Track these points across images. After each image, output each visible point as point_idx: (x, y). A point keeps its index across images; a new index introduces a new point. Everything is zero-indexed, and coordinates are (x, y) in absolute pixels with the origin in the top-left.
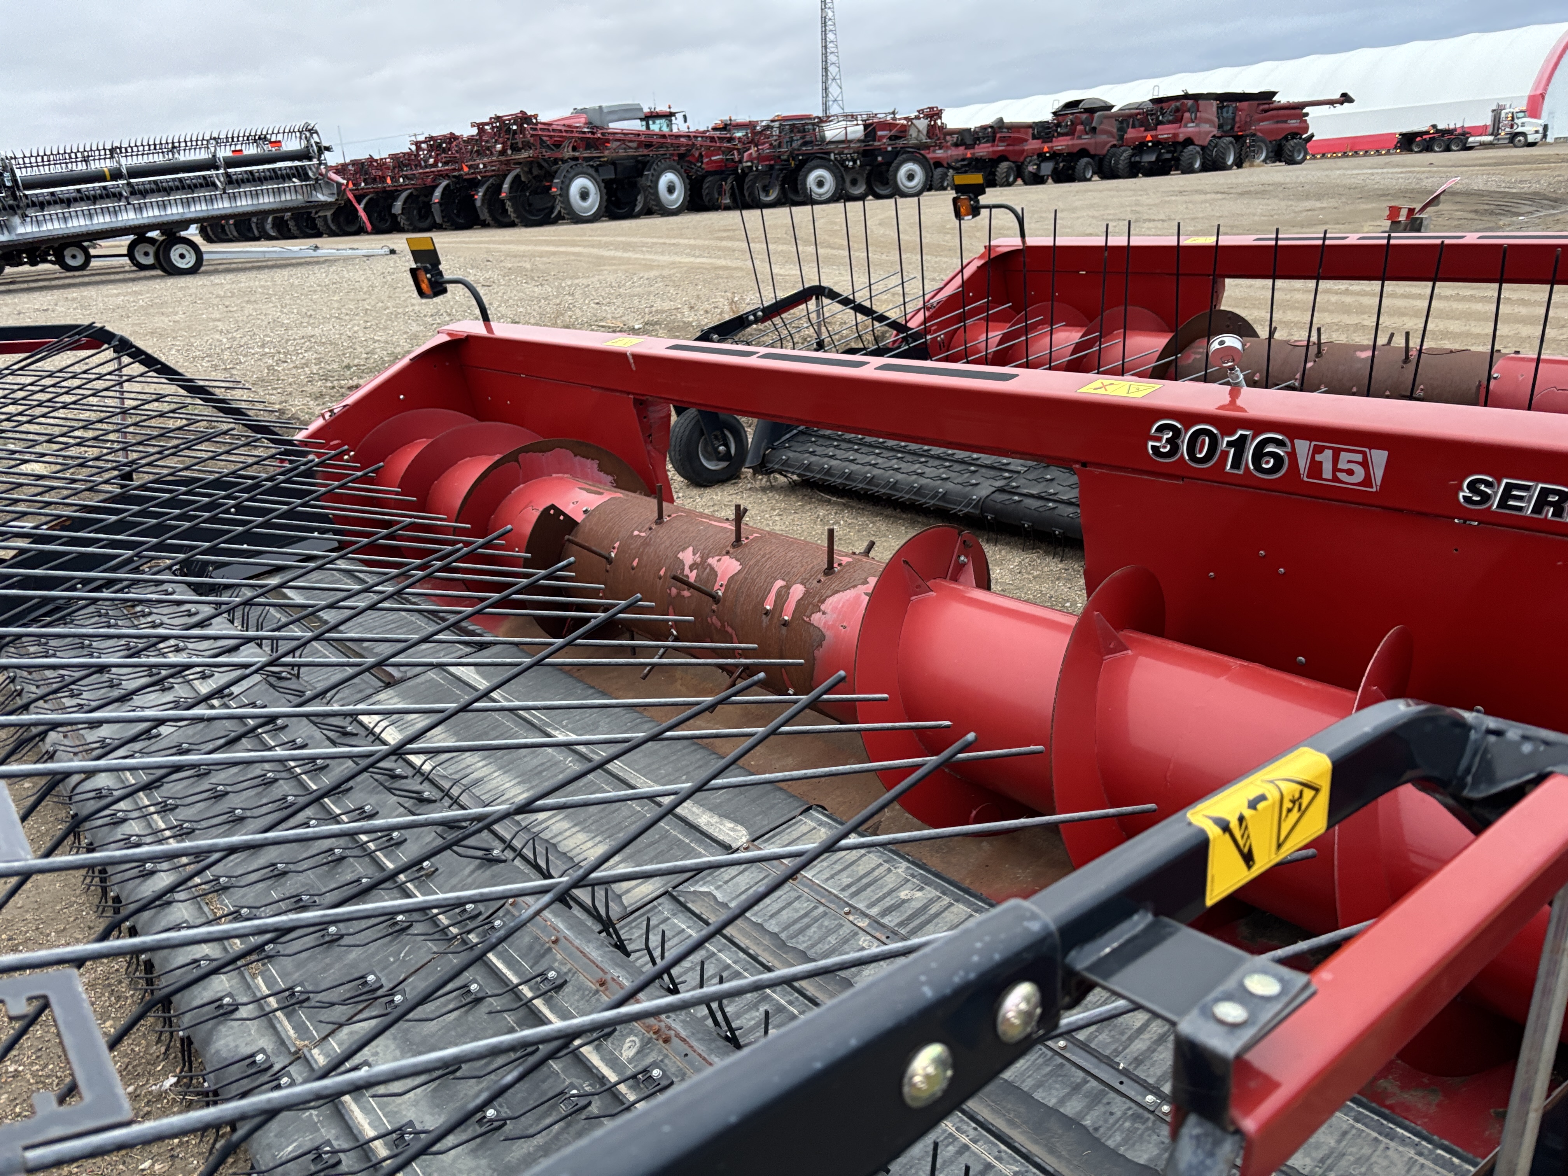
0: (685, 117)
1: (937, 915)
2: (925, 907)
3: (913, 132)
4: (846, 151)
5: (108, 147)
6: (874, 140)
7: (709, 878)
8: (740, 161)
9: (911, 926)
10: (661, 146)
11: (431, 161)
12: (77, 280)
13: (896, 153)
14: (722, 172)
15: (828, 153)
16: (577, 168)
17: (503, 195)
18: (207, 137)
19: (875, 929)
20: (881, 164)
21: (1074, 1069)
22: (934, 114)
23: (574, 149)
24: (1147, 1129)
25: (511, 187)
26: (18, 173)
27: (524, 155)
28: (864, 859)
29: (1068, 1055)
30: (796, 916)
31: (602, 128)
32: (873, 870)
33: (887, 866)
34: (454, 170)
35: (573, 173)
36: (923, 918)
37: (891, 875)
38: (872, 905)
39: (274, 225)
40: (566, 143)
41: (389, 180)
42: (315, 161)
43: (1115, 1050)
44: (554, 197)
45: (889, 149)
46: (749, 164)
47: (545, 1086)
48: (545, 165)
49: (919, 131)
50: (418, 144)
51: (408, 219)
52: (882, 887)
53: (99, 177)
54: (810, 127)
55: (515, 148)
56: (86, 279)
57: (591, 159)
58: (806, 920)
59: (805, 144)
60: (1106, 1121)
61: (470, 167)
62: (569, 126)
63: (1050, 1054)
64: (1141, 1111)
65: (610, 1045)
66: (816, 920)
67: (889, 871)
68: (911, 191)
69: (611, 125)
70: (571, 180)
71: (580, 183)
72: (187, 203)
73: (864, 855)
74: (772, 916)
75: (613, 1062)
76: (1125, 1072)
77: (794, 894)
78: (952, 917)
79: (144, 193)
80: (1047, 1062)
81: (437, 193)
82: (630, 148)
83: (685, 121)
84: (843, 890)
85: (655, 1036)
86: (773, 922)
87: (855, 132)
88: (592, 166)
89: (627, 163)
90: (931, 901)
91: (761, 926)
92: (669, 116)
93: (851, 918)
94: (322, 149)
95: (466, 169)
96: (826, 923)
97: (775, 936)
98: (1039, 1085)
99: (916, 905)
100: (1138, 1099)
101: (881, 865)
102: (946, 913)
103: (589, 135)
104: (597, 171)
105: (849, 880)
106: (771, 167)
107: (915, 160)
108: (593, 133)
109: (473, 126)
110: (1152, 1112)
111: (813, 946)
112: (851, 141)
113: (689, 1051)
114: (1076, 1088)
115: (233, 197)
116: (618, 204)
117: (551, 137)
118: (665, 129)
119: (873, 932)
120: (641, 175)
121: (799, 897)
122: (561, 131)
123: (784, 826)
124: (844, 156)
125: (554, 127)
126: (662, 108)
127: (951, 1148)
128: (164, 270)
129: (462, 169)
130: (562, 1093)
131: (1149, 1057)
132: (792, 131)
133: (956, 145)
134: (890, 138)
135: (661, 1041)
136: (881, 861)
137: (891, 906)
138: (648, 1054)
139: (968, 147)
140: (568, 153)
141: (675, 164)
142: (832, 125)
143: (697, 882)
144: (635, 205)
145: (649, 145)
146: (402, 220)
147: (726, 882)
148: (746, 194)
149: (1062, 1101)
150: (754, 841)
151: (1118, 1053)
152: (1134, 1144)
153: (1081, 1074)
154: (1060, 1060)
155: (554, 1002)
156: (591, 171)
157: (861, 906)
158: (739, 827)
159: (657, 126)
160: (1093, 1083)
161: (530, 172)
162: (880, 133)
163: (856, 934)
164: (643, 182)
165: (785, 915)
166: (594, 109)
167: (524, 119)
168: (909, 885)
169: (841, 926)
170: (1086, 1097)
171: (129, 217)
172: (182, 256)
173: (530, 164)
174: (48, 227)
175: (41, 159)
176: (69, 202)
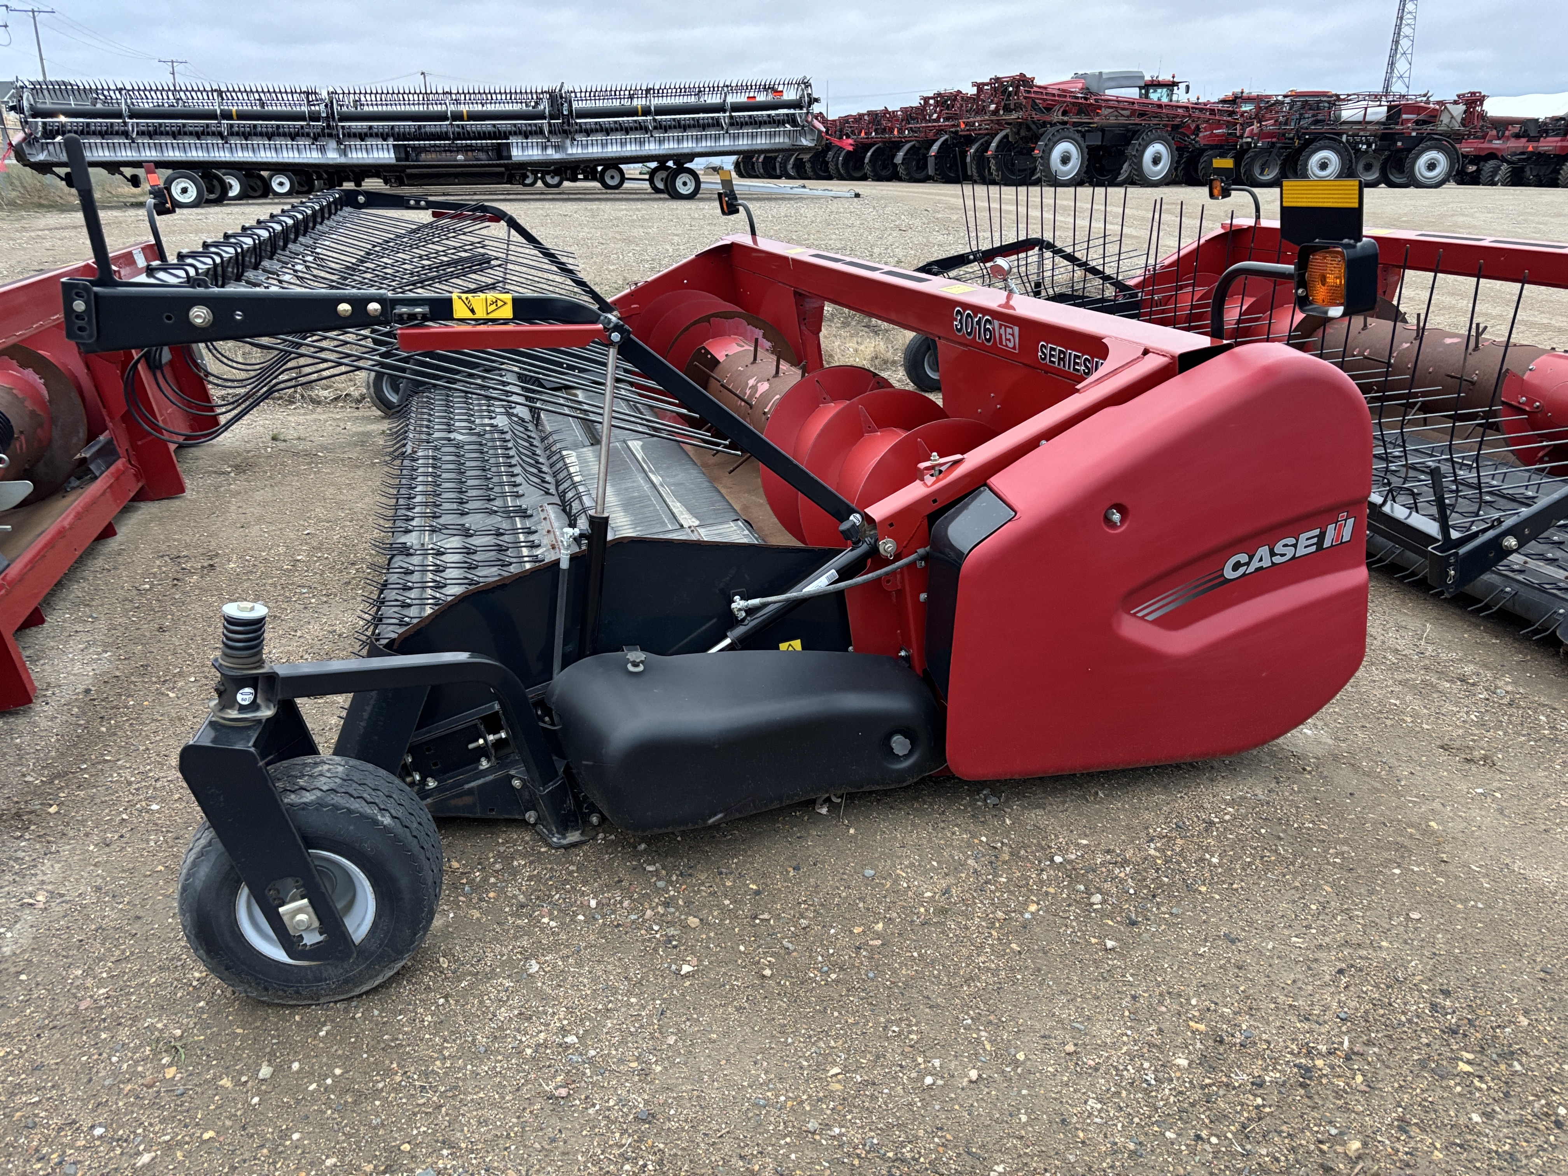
0: (1188, 87)
3: (1445, 119)
4: (1361, 133)
5: (644, 88)
6: (1397, 124)
8: (1242, 137)
10: (1156, 115)
11: (935, 116)
12: (612, 196)
13: (1420, 139)
14: (1221, 147)
15: (1340, 134)
16: (1063, 132)
17: (989, 153)
18: (721, 85)
20: (1400, 150)
22: (1473, 101)
23: (1065, 113)
25: (998, 147)
26: (575, 105)
27: (1014, 115)
31: (1097, 94)
34: (953, 126)
35: (1058, 137)
39: (795, 166)
40: (1057, 107)
41: (896, 132)
42: (805, 111)
44: (1035, 159)
45: (1414, 134)
46: (1249, 140)
48: (1033, 127)
49: (1452, 117)
50: (926, 99)
51: (906, 169)
53: (633, 112)
54: (1326, 105)
55: (1007, 109)
56: (617, 196)
57: (1081, 124)
59: (1316, 122)
61: (966, 124)
62: (1064, 91)
68: (1428, 182)
69: (1108, 92)
70: (1056, 143)
71: (1064, 147)
72: (698, 139)
79: (666, 128)
81: (935, 147)
82: (1122, 115)
83: (1187, 92)
87: (1377, 113)
88: (1078, 131)
89: (1117, 131)
92: (1171, 85)
94: (813, 100)
95: (963, 126)
103: (1082, 101)
104: (1083, 136)
106: (1273, 145)
107: (1440, 149)
108: (1086, 99)
109: (973, 85)
112: (1370, 123)
115: (735, 137)
116: (1102, 171)
117: (1044, 100)
118: (1165, 100)
120: (1128, 143)
122: (1054, 95)
124: (1358, 139)
125: (1050, 91)
126: (1165, 77)
128: (669, 194)
129: (958, 125)
132: (1303, 107)
133: (1517, 136)
134: (1417, 122)
139: (1531, 139)
140: (1057, 116)
141: (1165, 134)
142: (1351, 105)
144: (1119, 174)
145: (1142, 114)
146: (901, 170)
148: (1242, 171)
156: (1078, 137)
159: (1157, 96)
161: (1018, 133)
162: (1404, 116)
164: (1130, 151)
166: (1093, 75)
167: (1023, 81)
171: (652, 148)
172: (685, 184)
173: (1018, 125)
174: (590, 150)
175: (593, 94)
176: (608, 131)
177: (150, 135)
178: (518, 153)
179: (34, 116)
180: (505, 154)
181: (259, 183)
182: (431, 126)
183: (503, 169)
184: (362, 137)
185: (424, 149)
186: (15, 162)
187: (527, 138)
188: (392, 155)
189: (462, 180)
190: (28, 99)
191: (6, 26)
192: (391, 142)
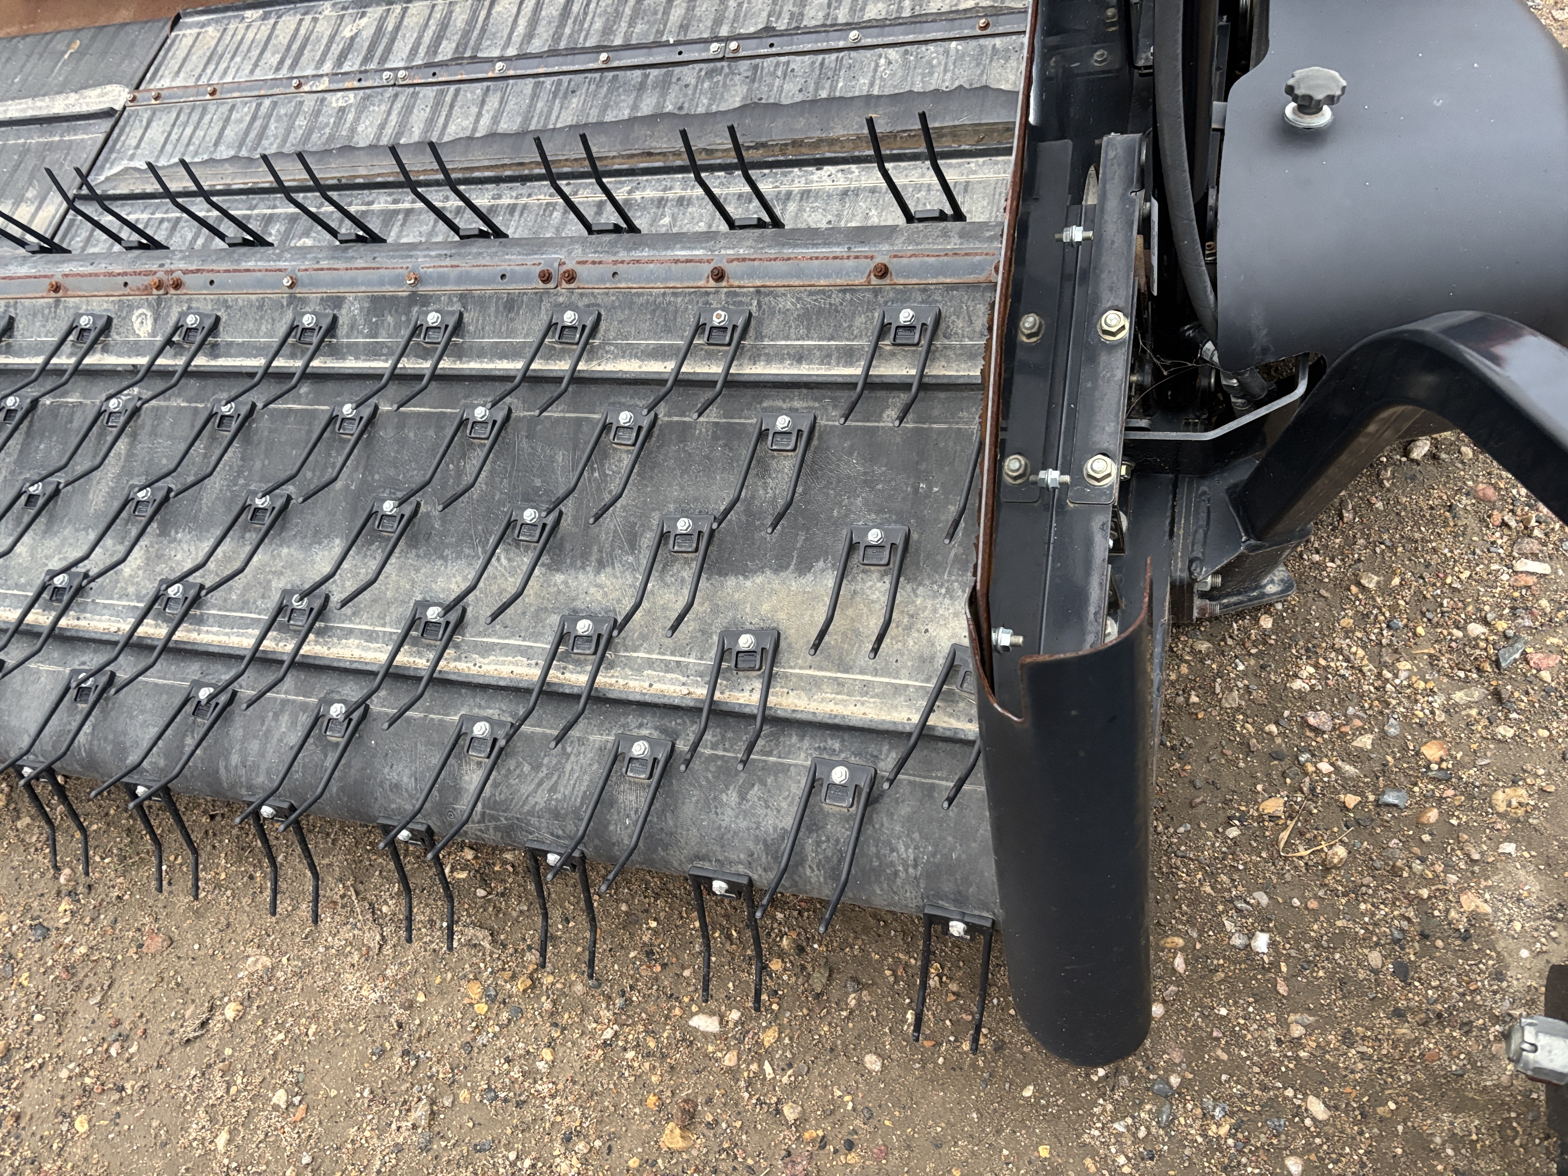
1: (397, 28)
2: (380, 30)
7: (113, 156)
9: (378, 54)
19: (338, 82)
21: (628, 73)
24: (727, 75)
28: (278, 27)
29: (615, 64)
30: (244, 125)
32: (297, 30)
33: (308, 18)
36: (385, 40)
37: (320, 22)
38: (321, 62)
43: (658, 31)
47: (76, 424)
52: (318, 40)
58: (258, 123)
60: (686, 95)
63: (597, 75)
64: (712, 65)
65: (117, 337)
66: (269, 116)
67: (315, 20)
73: (276, 23)
74: (216, 144)
75: (136, 348)
76: (678, 43)
77: (225, 109)
78: (415, 19)
80: (599, 86)
84: (278, 69)
85: (162, 292)
86: (222, 148)
90: (382, 20)
91: (211, 161)
93: (306, 88)
96: (283, 112)
97: (235, 158)
98: (605, 108)
99: (367, 34)
100: (704, 56)
101: (301, 20)
102: (406, 20)
105: (278, 57)
110: (722, 59)
111: (285, 141)
113: (211, 276)
114: (641, 87)
119: (340, 86)
121: (233, 107)
123: (162, 53)
127: (555, 214)
130: (100, 414)
131: (693, 17)
135: (172, 291)
136: (299, 17)
137: (342, 52)
138: (168, 315)
143: (102, 167)
147: (137, 147)
149: (635, 107)
150: (137, 87)
151: (660, 33)
152: (722, 95)
153: (638, 73)
154: (610, 75)
155: (16, 348)
157: (309, 72)
158: (109, 88)
160: (654, 72)
163: (323, 100)
165: (230, 133)
168: (347, 19)
169: (301, 103)
170: (654, 88)
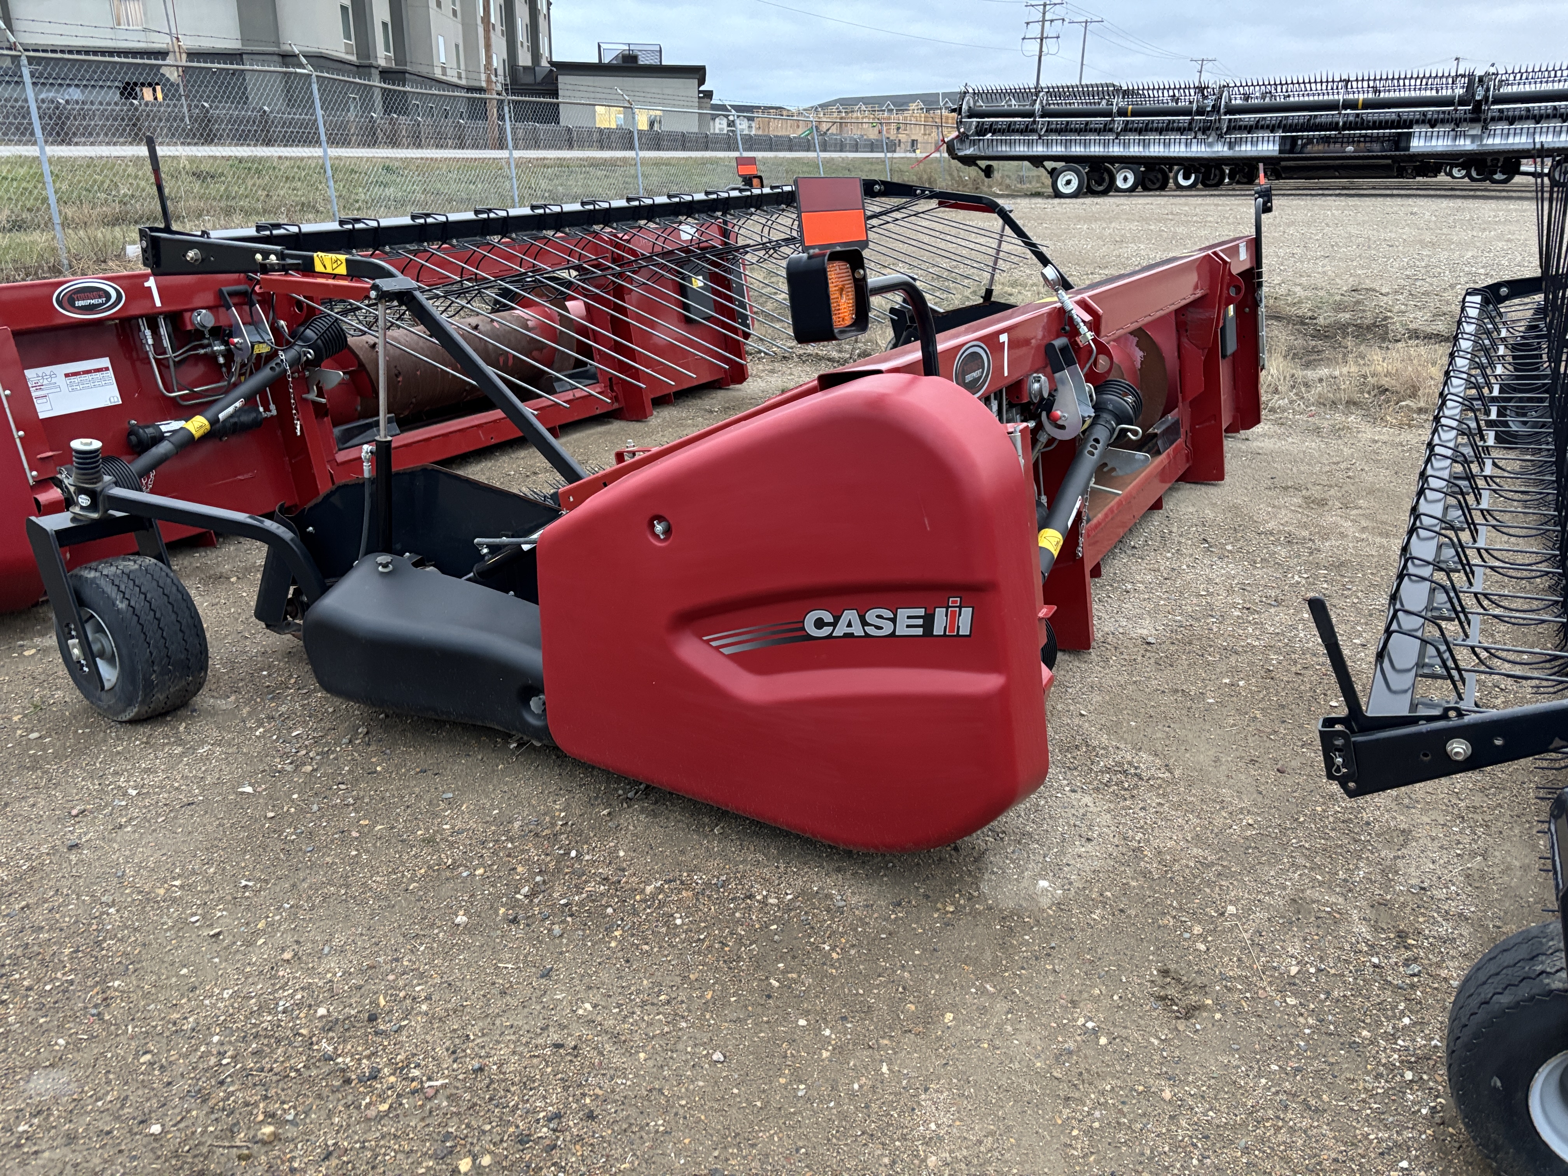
174: (1511, 140)
175: (1524, 76)
176: (1538, 118)
177: (1059, 131)
178: (1420, 143)
179: (969, 117)
180: (1403, 144)
181: (1160, 176)
182: (1324, 116)
183: (1390, 161)
184: (1250, 129)
185: (1310, 140)
186: (946, 155)
187: (1433, 126)
188: (1277, 148)
189: (1343, 173)
190: (968, 102)
191: (1058, 37)
192: (1280, 134)
